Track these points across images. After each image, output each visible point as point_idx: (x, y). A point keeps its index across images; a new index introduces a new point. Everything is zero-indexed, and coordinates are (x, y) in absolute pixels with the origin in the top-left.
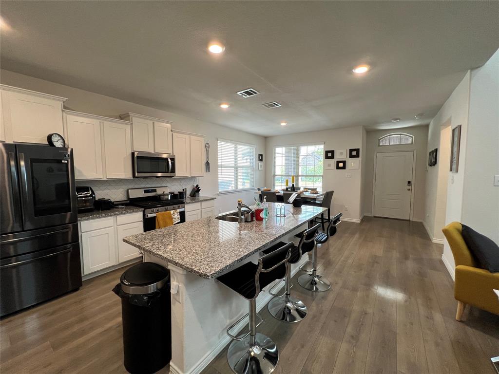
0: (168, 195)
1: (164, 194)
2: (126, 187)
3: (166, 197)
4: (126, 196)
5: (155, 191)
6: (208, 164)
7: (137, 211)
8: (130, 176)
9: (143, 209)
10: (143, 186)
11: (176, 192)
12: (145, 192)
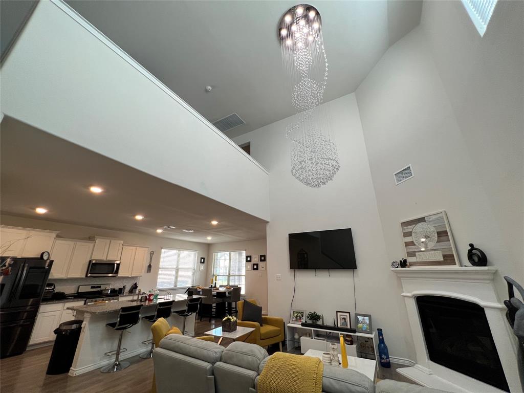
0: (108, 290)
1: (105, 290)
2: (77, 284)
3: (106, 292)
4: (76, 290)
5: (100, 287)
6: (150, 266)
7: (81, 301)
8: (84, 276)
9: (85, 299)
10: (91, 284)
11: (117, 288)
12: (92, 287)
